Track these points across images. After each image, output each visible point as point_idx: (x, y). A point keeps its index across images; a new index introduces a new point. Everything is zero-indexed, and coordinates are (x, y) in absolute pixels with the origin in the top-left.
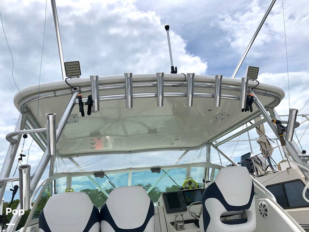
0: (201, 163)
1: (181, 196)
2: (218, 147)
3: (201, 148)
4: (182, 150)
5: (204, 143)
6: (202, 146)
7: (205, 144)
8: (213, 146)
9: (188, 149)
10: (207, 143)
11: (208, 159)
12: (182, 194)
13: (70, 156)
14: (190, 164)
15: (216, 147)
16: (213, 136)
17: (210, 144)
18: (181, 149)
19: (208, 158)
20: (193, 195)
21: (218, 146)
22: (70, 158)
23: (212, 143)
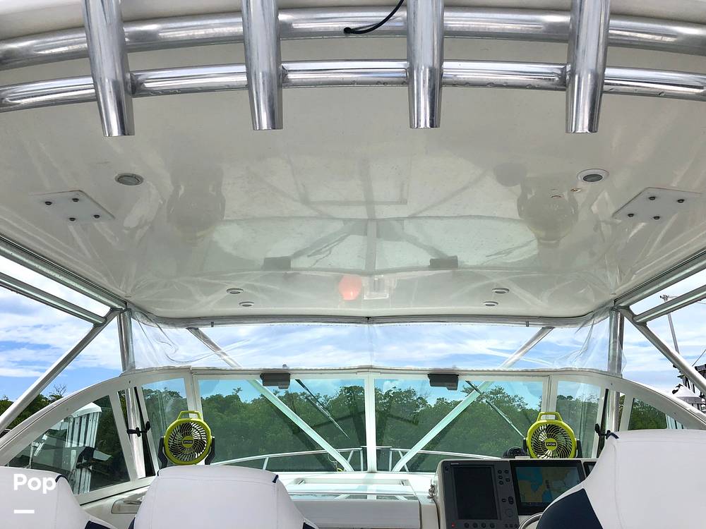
0: (591, 371)
1: (504, 480)
2: (649, 324)
3: (591, 323)
4: (528, 326)
5: (600, 308)
6: (593, 316)
7: (605, 311)
8: (633, 318)
9: (549, 322)
10: (612, 309)
11: (616, 361)
12: (506, 472)
13: (191, 323)
14: (556, 371)
15: (642, 326)
16: (635, 280)
17: (623, 311)
18: (527, 320)
19: (614, 357)
20: (547, 482)
21: (650, 319)
22: (191, 328)
23: (627, 308)
